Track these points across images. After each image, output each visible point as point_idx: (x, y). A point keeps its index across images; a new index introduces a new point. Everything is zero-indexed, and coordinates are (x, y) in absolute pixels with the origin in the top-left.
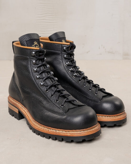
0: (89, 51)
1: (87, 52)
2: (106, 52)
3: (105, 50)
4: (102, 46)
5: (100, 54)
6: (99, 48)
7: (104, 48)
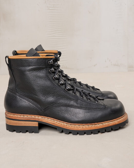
0: (96, 64)
1: (94, 66)
2: (112, 65)
3: (111, 63)
4: (108, 59)
5: (106, 67)
6: (106, 61)
7: (110, 61)
